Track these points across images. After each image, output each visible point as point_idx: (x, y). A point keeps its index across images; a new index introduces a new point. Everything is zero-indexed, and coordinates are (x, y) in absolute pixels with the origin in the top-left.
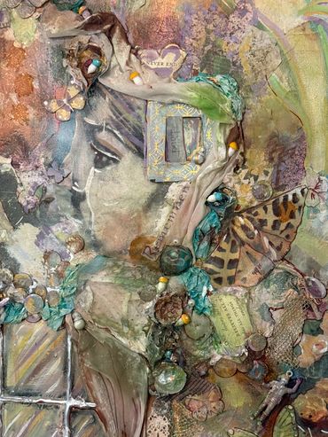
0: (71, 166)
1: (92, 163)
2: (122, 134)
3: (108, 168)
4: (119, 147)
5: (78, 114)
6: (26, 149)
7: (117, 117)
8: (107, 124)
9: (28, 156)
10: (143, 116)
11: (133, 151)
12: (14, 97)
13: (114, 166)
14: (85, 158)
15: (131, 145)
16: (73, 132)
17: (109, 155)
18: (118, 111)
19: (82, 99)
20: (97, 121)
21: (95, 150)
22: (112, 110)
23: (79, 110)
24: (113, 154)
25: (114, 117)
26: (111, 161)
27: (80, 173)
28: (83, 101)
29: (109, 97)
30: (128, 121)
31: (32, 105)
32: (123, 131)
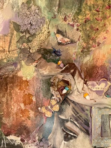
0: (52, 140)
1: (63, 138)
2: (78, 123)
3: (71, 141)
4: (77, 130)
5: (56, 114)
6: (28, 132)
7: (76, 115)
8: (71, 118)
9: (29, 136)
10: (89, 114)
11: (84, 132)
12: (22, 105)
13: (74, 139)
14: (59, 136)
15: (83, 129)
16: (53, 123)
17: (72, 134)
18: (76, 112)
19: (58, 106)
20: (66, 117)
21: (65, 132)
22: (73, 111)
23: (56, 112)
24: (74, 133)
25: (74, 115)
26: (73, 137)
27: (56, 144)
28: (59, 107)
29: (72, 105)
30: (81, 117)
31: (32, 109)
32: (79, 122)
